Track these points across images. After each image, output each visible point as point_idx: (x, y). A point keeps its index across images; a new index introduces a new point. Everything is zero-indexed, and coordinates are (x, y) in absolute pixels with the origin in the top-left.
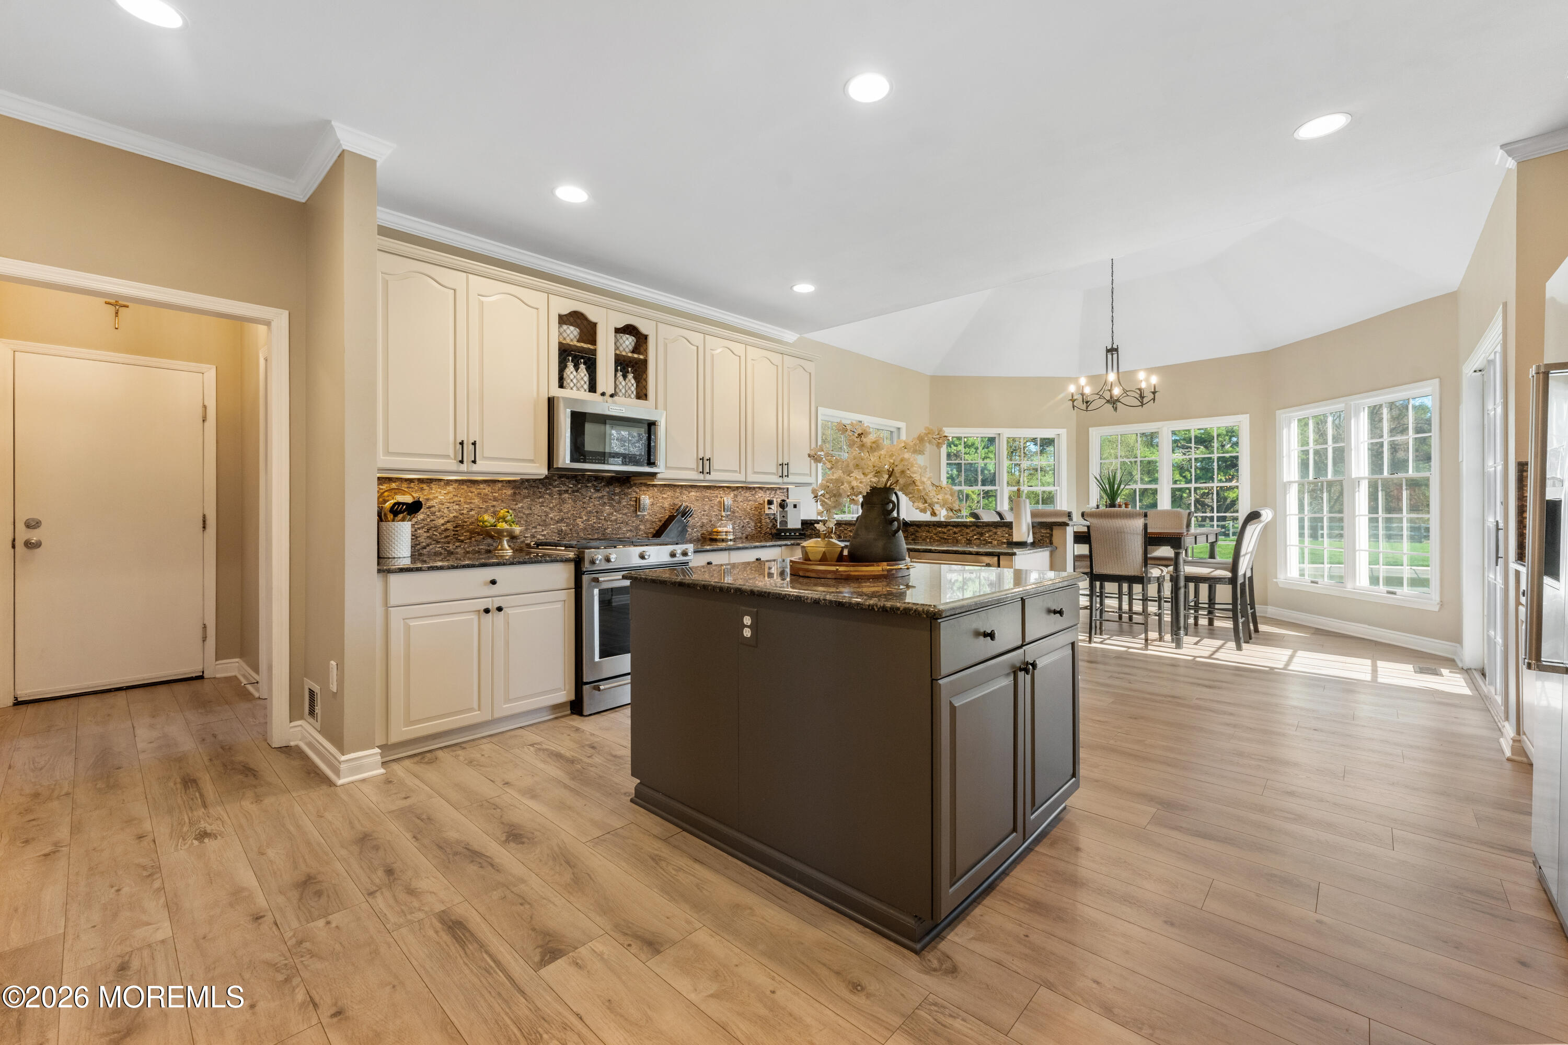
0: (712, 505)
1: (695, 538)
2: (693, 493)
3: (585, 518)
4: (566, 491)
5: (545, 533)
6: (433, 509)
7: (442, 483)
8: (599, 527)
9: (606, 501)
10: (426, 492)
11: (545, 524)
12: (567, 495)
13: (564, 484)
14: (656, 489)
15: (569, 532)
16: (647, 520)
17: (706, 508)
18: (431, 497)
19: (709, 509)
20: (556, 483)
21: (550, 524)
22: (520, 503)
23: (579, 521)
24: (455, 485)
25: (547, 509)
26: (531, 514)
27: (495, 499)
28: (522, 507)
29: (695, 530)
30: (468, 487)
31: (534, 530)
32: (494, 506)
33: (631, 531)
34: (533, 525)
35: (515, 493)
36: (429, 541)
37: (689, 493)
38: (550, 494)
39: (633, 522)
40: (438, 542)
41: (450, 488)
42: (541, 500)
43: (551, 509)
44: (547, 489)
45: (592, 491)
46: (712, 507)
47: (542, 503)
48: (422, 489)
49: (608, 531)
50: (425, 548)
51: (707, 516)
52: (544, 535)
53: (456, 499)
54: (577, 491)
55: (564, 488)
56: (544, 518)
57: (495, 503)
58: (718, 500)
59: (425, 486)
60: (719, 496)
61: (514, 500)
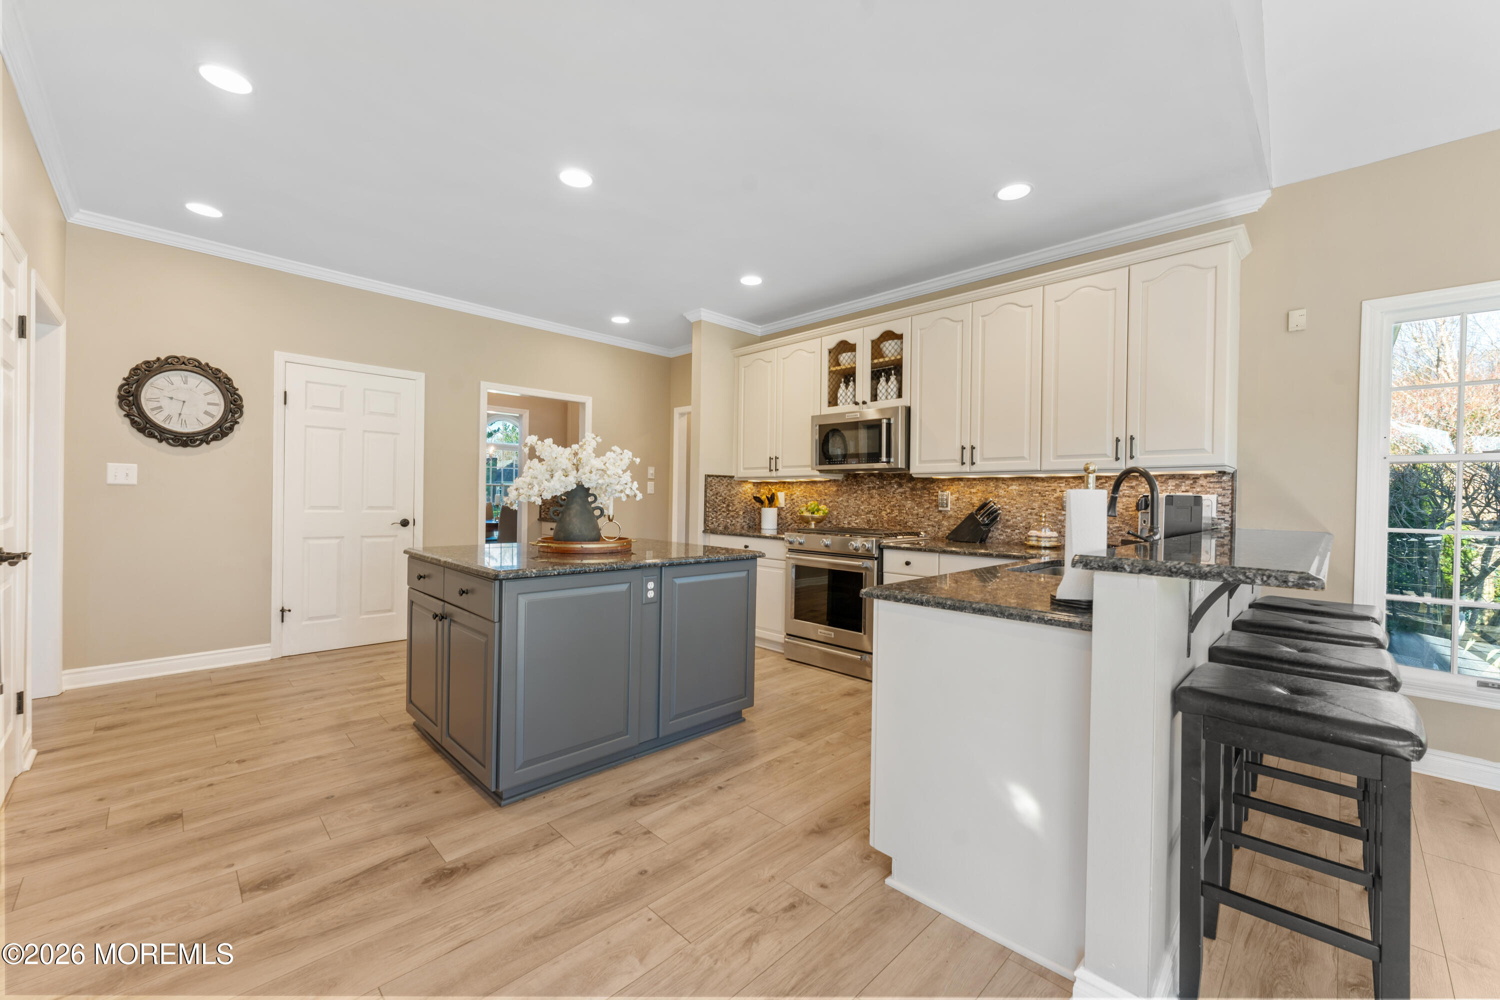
0: (1047, 502)
1: (1016, 541)
2: (1014, 487)
3: (888, 511)
4: (874, 488)
5: (857, 521)
6: (794, 501)
7: (798, 484)
8: (901, 520)
9: (907, 494)
10: (791, 490)
11: (857, 515)
12: (874, 491)
13: (873, 482)
14: (962, 484)
15: (875, 522)
16: (950, 517)
17: (1036, 505)
18: (793, 493)
19: (1040, 507)
20: (867, 481)
21: (861, 515)
22: (841, 497)
23: (884, 513)
24: (805, 485)
25: (859, 502)
26: (848, 506)
27: (826, 494)
28: (842, 501)
29: (1017, 531)
30: (811, 486)
31: (850, 519)
32: (825, 499)
33: (933, 526)
34: (850, 515)
35: (838, 490)
36: (792, 521)
37: (1008, 486)
38: (862, 490)
39: (935, 517)
40: (796, 522)
41: (802, 487)
42: (855, 495)
43: (862, 502)
44: (859, 486)
45: (895, 486)
46: (1045, 504)
47: (856, 497)
48: (789, 488)
49: (909, 524)
50: (790, 525)
51: (1036, 515)
52: (857, 523)
53: (805, 494)
54: (882, 487)
55: (871, 485)
56: (857, 509)
57: (825, 497)
58: (1056, 495)
59: (790, 486)
60: (1058, 490)
61: (837, 495)
